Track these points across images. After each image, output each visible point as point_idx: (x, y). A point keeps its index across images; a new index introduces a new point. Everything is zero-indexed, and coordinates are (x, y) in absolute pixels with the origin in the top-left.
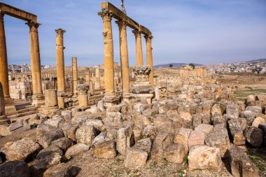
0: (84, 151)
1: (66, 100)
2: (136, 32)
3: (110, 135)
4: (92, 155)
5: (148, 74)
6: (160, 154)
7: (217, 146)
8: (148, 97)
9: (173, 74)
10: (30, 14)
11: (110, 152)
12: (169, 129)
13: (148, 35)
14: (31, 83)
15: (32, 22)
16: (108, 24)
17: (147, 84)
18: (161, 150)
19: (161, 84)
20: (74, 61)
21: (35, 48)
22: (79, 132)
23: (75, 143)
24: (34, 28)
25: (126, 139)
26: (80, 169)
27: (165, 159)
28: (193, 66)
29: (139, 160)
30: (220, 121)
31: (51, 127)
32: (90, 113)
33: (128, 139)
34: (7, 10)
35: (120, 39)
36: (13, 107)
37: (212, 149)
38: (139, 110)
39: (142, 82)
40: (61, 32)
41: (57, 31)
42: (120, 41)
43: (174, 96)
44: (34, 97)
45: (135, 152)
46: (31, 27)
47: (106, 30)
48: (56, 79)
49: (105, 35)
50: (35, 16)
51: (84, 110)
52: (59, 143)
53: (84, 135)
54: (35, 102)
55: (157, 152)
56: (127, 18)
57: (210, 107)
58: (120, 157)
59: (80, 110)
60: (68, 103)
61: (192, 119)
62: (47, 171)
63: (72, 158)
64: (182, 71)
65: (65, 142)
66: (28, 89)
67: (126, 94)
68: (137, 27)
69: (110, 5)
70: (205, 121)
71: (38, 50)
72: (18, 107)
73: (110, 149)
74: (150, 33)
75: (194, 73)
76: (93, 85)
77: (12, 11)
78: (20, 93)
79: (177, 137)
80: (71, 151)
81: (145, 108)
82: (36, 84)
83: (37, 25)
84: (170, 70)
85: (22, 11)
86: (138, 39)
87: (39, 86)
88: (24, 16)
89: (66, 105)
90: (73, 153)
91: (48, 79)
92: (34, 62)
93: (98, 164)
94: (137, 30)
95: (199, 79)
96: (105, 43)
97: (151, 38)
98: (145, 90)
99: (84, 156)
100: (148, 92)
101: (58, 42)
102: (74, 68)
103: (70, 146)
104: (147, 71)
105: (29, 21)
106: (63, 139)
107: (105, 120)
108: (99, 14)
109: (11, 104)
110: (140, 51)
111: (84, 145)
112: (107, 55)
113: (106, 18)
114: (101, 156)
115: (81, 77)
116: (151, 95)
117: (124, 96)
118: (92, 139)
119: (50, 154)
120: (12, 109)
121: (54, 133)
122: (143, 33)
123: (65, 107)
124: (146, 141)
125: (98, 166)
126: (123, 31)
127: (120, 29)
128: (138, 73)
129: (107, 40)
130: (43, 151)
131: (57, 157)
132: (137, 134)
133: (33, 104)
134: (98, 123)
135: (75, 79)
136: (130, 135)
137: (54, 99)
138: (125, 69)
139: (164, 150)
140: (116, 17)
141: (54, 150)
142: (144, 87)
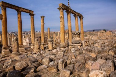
0: (45, 69)
1: (45, 46)
2: (75, 16)
3: (56, 62)
4: (48, 70)
5: (79, 35)
6: (76, 72)
7: (105, 71)
8: (79, 46)
9: (95, 35)
10: (31, 11)
11: (55, 70)
12: (83, 61)
13: (81, 17)
14: (31, 39)
15: (32, 14)
16: (62, 13)
17: (78, 39)
18: (77, 71)
19: (86, 39)
20: (49, 29)
21: (33, 24)
22: (43, 60)
23: (42, 64)
24: (32, 16)
25: (62, 64)
26: (41, 76)
27: (79, 75)
28: (105, 30)
29: (66, 74)
30: (110, 58)
31: (33, 57)
32: (53, 52)
33: (63, 64)
34: (23, 10)
35: (68, 19)
36: (24, 48)
37: (102, 72)
38: (73, 51)
39: (77, 39)
40: (43, 17)
41: (41, 17)
42: (68, 20)
43: (91, 45)
44: (32, 44)
45: (64, 70)
46: (31, 16)
47: (61, 15)
48: (41, 37)
49: (61, 18)
50: (33, 11)
51: (51, 51)
52: (35, 64)
53: (45, 61)
54: (32, 47)
55: (75, 71)
56: (71, 10)
57: (108, 51)
58: (59, 72)
59: (49, 51)
60: (45, 47)
61: (97, 57)
62: (27, 75)
63: (39, 71)
64: (99, 33)
65: (37, 64)
66: (30, 41)
67: (70, 44)
68: (76, 14)
69: (63, 5)
70: (103, 58)
71: (34, 25)
72: (26, 49)
73: (55, 68)
74: (82, 16)
75: (105, 34)
76: (57, 40)
77: (24, 10)
78: (27, 43)
79: (86, 65)
80: (39, 68)
81: (76, 51)
82: (33, 39)
83: (33, 15)
84: (93, 33)
85: (28, 10)
86: (76, 19)
87: (34, 40)
88: (29, 11)
89: (45, 48)
90: (40, 69)
91: (38, 37)
92: (32, 30)
93: (49, 74)
94: (76, 15)
95: (108, 37)
96: (61, 21)
97: (82, 18)
98: (77, 42)
99: (45, 70)
100: (79, 43)
101: (42, 21)
102: (49, 32)
103: (39, 66)
104: (78, 34)
105: (30, 13)
106: (37, 63)
107: (57, 55)
108: (58, 9)
109: (23, 47)
110: (77, 24)
111: (45, 66)
112: (62, 26)
113: (61, 10)
114: (51, 71)
115: (52, 36)
116: (80, 45)
117: (69, 45)
118: (49, 63)
119: (30, 68)
120: (23, 49)
121: (34, 60)
122: (79, 16)
123: (44, 49)
124: (71, 66)
125: (49, 76)
126: (69, 15)
127: (68, 15)
128: (74, 34)
129: (62, 20)
130: (28, 67)
131: (32, 70)
132: (68, 62)
133: (31, 47)
134: (53, 57)
135: (49, 37)
136: (65, 63)
137: (38, 46)
138: (70, 32)
139: (79, 71)
140: (66, 10)
141: (32, 67)
142: (77, 41)
